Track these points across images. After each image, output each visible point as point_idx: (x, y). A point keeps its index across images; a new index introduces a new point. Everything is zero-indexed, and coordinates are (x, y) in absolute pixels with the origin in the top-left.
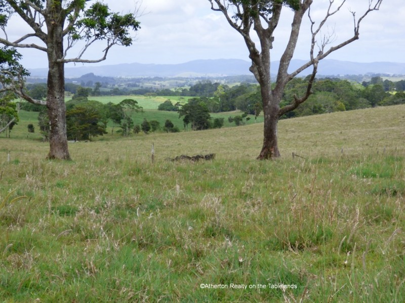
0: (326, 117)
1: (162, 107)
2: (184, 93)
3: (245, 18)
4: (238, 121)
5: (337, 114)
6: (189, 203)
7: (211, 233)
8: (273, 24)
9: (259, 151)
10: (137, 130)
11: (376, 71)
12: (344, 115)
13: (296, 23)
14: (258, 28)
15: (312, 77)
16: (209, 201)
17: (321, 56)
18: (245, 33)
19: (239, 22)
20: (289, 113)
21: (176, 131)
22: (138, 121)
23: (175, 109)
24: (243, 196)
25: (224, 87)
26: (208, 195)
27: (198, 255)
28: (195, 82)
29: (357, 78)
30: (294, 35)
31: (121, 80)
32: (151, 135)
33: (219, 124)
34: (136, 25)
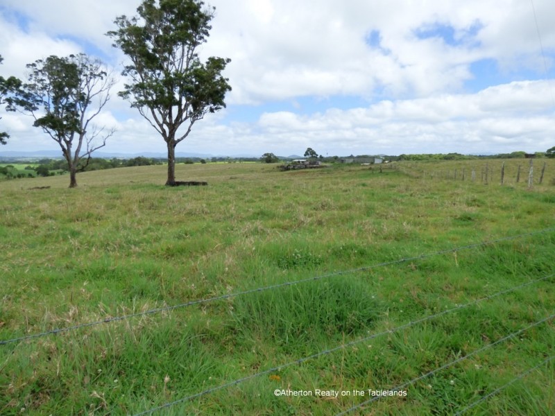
0: (97, 171)
1: (26, 168)
2: (36, 163)
3: (59, 136)
4: (61, 173)
5: (101, 171)
6: (35, 206)
7: (43, 218)
8: (71, 138)
9: (69, 184)
10: (15, 177)
11: (115, 156)
12: (104, 171)
13: (81, 139)
14: (65, 140)
15: (89, 157)
16: (44, 206)
17: (91, 151)
18: (60, 141)
19: (57, 138)
20: (82, 170)
21: (33, 177)
22: (16, 174)
23: (32, 169)
24: (59, 203)
25: (55, 161)
26: (44, 203)
27: (36, 227)
28: (41, 159)
29: (108, 158)
30: (80, 143)
31: (5, 158)
32: (22, 179)
33: (53, 174)
34: (8, 137)
